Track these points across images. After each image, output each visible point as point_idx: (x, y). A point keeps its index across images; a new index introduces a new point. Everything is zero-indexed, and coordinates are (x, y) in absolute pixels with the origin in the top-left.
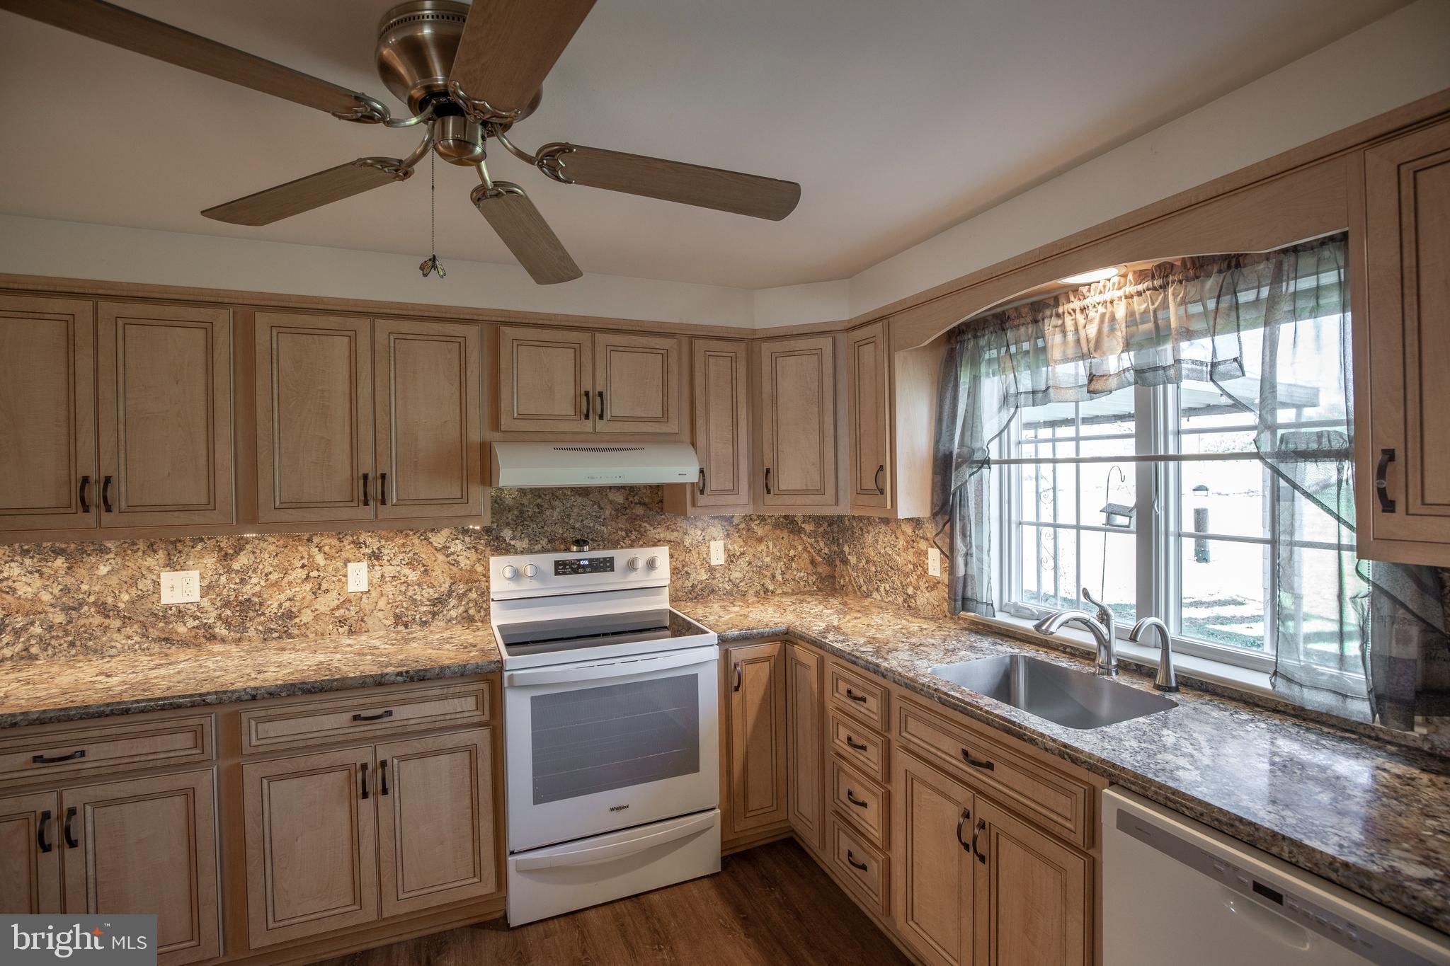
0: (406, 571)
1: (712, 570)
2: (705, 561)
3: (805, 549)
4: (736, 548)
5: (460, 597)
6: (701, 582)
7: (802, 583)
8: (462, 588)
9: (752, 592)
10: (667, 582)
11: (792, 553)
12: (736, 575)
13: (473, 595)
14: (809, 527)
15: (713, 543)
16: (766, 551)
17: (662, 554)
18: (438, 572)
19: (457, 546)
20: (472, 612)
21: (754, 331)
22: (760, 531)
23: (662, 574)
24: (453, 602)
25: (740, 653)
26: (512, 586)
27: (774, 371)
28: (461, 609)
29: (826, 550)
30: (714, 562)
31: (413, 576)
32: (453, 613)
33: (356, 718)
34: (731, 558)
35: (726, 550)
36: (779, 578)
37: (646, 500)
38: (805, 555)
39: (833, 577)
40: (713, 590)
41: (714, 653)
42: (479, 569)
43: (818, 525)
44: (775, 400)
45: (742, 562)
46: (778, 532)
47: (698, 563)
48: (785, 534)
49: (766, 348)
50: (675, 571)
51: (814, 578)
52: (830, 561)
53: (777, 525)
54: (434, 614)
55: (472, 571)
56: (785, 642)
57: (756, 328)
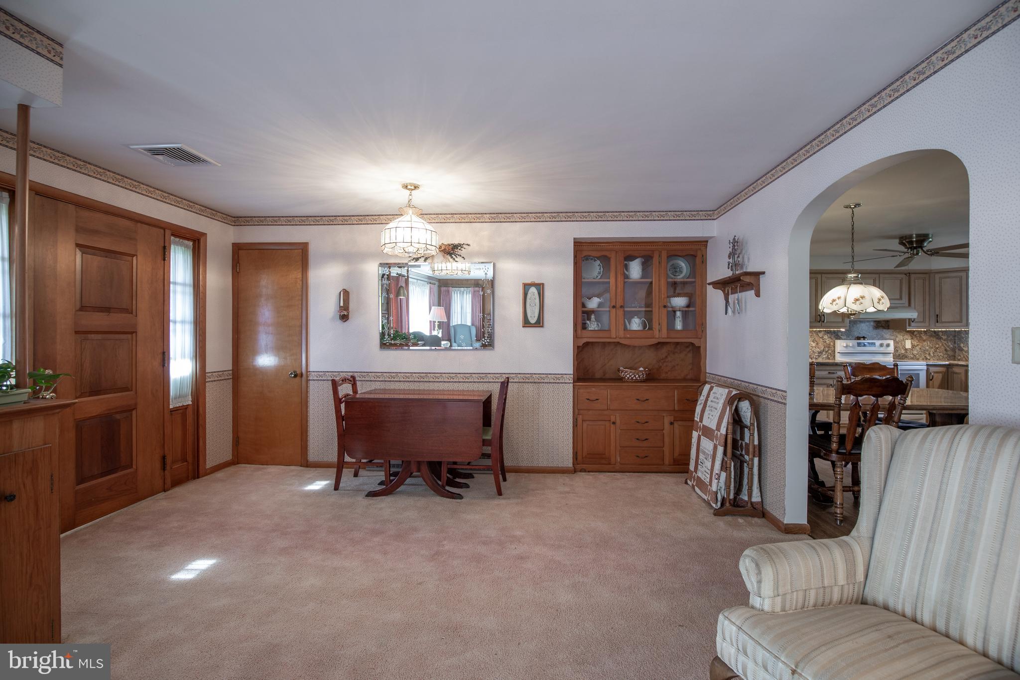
0: (812, 343)
1: (906, 350)
2: (904, 346)
3: (943, 345)
4: (915, 343)
5: (826, 352)
6: (902, 354)
7: (941, 357)
8: (827, 349)
9: (921, 358)
10: (893, 352)
11: (937, 346)
12: (915, 352)
13: (830, 352)
14: (944, 337)
15: (906, 341)
16: (927, 345)
17: (892, 343)
18: (820, 344)
19: (826, 337)
20: (829, 356)
21: (931, 270)
22: (924, 338)
23: (891, 349)
24: (824, 353)
25: (932, 369)
26: (845, 349)
27: (940, 283)
28: (826, 355)
29: (952, 346)
30: (907, 347)
31: (814, 345)
32: (824, 356)
33: (829, 373)
34: (913, 346)
35: (912, 343)
36: (932, 355)
37: (883, 325)
38: (943, 347)
39: (955, 356)
40: (906, 357)
41: (925, 368)
42: (832, 344)
43: (948, 336)
44: (940, 292)
45: (918, 348)
46: (932, 338)
47: (901, 347)
48: (935, 339)
49: (937, 276)
50: (895, 348)
51: (946, 356)
52: (954, 350)
53: (931, 336)
54: (819, 356)
55: (830, 344)
56: (948, 368)
57: (932, 269)
